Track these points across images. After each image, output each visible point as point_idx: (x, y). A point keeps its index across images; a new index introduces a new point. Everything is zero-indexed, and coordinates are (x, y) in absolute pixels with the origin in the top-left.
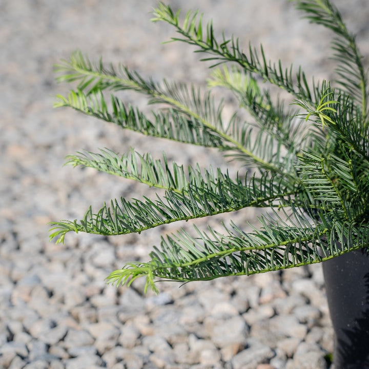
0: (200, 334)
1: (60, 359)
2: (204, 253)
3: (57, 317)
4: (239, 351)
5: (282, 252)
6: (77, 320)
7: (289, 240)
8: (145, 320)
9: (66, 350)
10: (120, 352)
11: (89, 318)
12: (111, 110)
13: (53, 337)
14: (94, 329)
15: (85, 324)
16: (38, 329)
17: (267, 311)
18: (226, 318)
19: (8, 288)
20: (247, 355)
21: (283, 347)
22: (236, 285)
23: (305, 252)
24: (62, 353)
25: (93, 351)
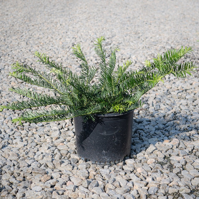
0: (48, 134)
1: (12, 139)
2: (35, 116)
3: (13, 128)
4: (56, 139)
5: (56, 116)
6: (18, 129)
7: (58, 114)
8: (35, 130)
9: (14, 137)
10: (27, 138)
11: (21, 129)
12: (23, 78)
13: (11, 133)
14: (22, 132)
15: (20, 130)
16: (8, 131)
17: (66, 129)
18: (56, 130)
19: (3, 119)
20: (58, 140)
21: (68, 138)
22: (60, 122)
23: (62, 117)
24: (12, 138)
25: (20, 137)
